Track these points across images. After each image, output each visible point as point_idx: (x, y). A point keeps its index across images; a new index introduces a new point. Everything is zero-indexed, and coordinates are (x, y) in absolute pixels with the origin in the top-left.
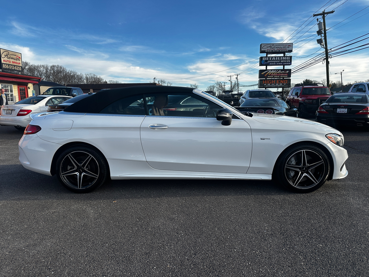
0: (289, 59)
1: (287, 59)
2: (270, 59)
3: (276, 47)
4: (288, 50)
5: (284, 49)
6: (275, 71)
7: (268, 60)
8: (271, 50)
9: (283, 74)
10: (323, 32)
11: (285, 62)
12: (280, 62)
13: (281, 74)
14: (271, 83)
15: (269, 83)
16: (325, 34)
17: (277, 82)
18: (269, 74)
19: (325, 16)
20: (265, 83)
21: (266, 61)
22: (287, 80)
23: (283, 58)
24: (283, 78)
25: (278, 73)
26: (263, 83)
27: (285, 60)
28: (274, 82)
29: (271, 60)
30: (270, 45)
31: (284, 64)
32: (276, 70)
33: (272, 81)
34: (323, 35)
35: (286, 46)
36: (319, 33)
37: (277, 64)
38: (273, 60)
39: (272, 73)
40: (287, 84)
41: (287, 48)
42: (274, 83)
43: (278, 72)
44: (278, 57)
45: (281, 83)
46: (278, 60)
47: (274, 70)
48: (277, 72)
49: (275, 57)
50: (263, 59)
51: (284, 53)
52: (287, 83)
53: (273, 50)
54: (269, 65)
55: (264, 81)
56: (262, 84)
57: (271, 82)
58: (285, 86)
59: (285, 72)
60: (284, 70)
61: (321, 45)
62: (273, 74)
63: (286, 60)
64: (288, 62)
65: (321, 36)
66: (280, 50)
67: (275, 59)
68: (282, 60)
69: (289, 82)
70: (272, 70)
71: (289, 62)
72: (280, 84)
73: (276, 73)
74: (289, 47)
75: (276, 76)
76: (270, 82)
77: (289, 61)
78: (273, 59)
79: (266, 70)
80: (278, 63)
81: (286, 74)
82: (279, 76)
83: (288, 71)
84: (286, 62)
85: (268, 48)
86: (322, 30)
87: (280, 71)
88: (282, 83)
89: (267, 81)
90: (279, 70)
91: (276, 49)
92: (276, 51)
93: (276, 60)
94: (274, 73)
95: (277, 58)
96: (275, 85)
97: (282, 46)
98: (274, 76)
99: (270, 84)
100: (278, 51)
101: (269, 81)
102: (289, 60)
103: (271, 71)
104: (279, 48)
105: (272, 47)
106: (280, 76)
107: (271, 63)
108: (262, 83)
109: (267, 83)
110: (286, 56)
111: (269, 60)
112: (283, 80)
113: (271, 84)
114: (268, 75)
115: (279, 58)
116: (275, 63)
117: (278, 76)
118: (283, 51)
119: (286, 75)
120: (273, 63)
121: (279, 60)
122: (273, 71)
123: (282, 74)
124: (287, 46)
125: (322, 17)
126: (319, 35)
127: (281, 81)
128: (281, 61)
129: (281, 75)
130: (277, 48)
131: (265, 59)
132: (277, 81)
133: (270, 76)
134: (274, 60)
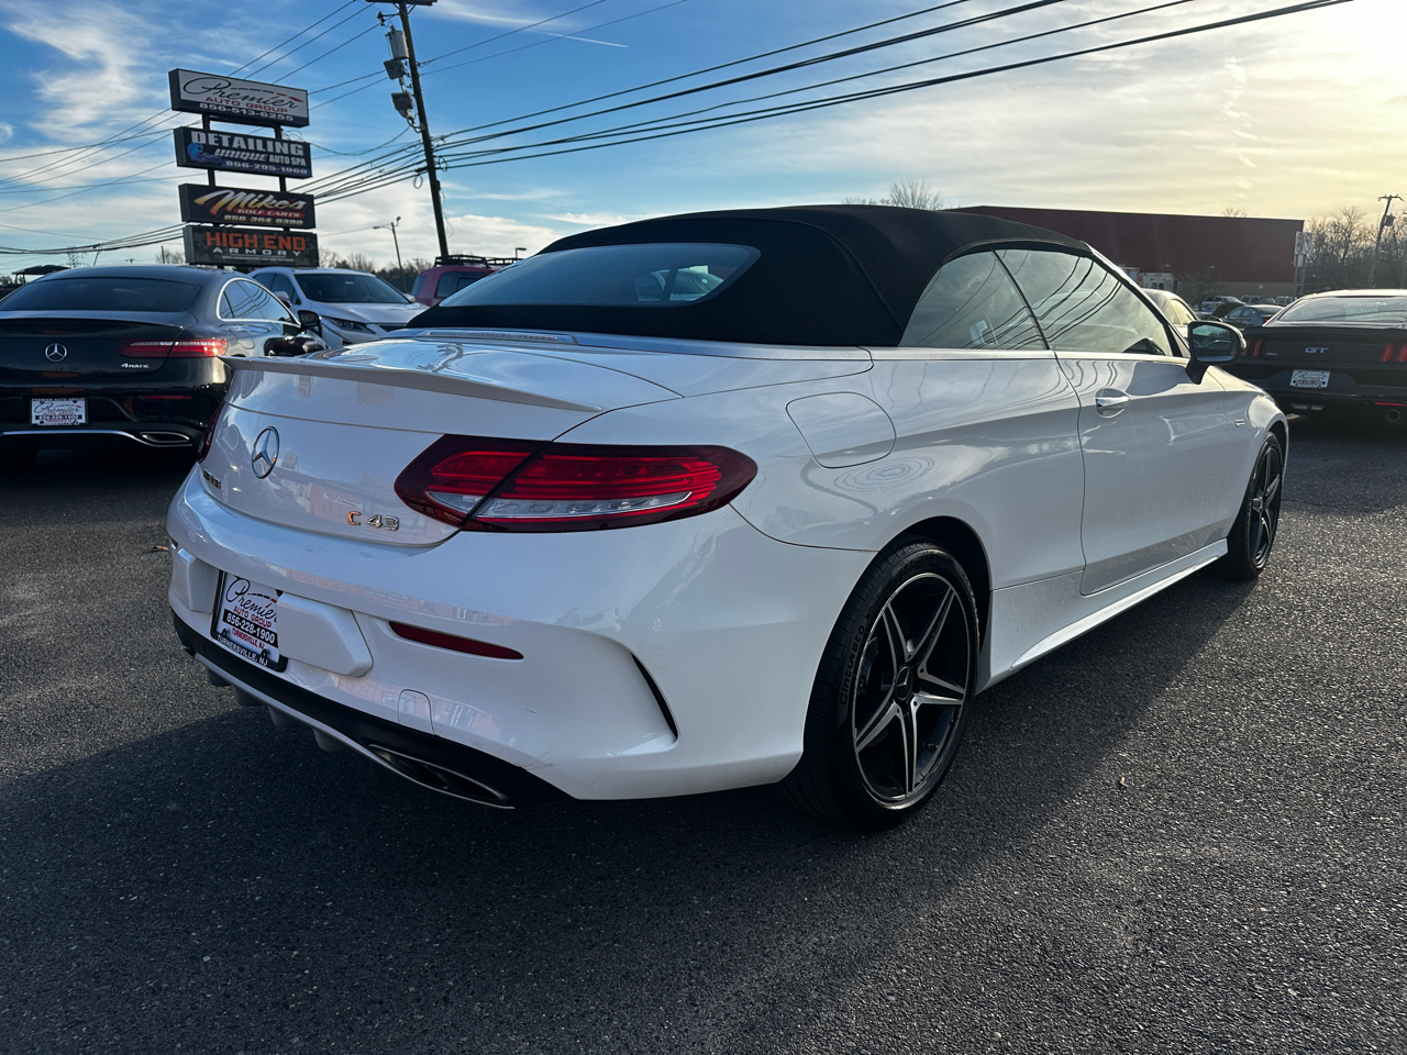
0: (301, 153)
1: (293, 152)
2: (225, 143)
3: (243, 94)
4: (294, 117)
5: (276, 108)
6: (252, 195)
7: (214, 148)
8: (224, 103)
9: (284, 210)
10: (408, 69)
11: (285, 165)
12: (267, 162)
13: (275, 209)
14: (240, 245)
15: (231, 243)
16: (415, 77)
17: (267, 242)
18: (229, 208)
19: (408, 10)
20: (218, 244)
21: (209, 149)
22: (302, 239)
23: (278, 144)
24: (287, 228)
25: (263, 207)
26: (209, 244)
27: (285, 155)
28: (255, 241)
29: (230, 148)
30: (218, 82)
31: (283, 169)
32: (257, 192)
33: (243, 237)
34: (408, 81)
35: (281, 98)
36: (394, 69)
37: (257, 166)
38: (236, 150)
39: (242, 205)
40: (306, 256)
41: (287, 107)
42: (256, 246)
43: (264, 202)
44: (255, 138)
45: (281, 247)
46: (256, 151)
47: (248, 192)
48: (261, 200)
49: (246, 137)
50: (195, 140)
51: (276, 124)
52: (303, 248)
53: (230, 104)
54: (223, 166)
55: (208, 234)
56: (205, 247)
57: (240, 241)
58: (298, 262)
59: (291, 203)
60: (283, 194)
61: (405, 115)
62: (246, 207)
63: (290, 155)
64: (300, 167)
65: (401, 83)
66: (259, 112)
67: (244, 147)
68: (274, 153)
69: (312, 248)
70: (237, 191)
71: (303, 167)
72: (279, 252)
73: (259, 205)
74: (296, 103)
75: (258, 216)
76: (236, 242)
77: (303, 163)
78: (235, 145)
79: (212, 187)
80: (258, 162)
81: (297, 215)
82: (269, 220)
83: (301, 204)
84: (290, 165)
85: (210, 94)
86: (403, 61)
87: (271, 197)
88: (285, 249)
89: (224, 235)
90: (266, 194)
91: (243, 104)
92: (245, 112)
93: (251, 151)
94: (250, 205)
95: (251, 141)
96: (259, 253)
97: (267, 97)
98: (249, 216)
99: (237, 251)
100: (253, 113)
101: (231, 236)
102: (300, 157)
103: (232, 193)
104: (254, 102)
105: (228, 92)
106: (274, 218)
107: (229, 159)
108: (205, 242)
109: (225, 245)
110: (285, 141)
111: (222, 147)
112: (289, 238)
113: (242, 251)
114: (224, 210)
115: (259, 143)
116: (248, 161)
117: (266, 217)
118: (273, 116)
119: (297, 219)
120: (241, 161)
121: (261, 153)
122: (243, 194)
123: (281, 211)
124: (287, 100)
125: (398, 11)
126: (392, 78)
127: (281, 239)
128: (272, 159)
129: (278, 214)
130: (247, 101)
131: (203, 141)
132: (266, 237)
133: (233, 212)
134: (239, 149)
